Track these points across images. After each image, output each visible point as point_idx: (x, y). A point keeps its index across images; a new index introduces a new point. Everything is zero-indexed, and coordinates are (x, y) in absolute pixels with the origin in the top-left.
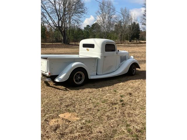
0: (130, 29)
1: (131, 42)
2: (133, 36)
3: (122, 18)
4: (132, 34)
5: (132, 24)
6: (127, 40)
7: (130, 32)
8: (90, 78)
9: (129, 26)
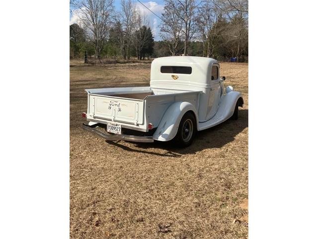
0: (138, 38)
1: (141, 59)
2: (143, 49)
3: (125, 17)
4: (141, 46)
5: (141, 29)
6: (135, 56)
7: (138, 42)
8: (198, 130)
9: (137, 31)
